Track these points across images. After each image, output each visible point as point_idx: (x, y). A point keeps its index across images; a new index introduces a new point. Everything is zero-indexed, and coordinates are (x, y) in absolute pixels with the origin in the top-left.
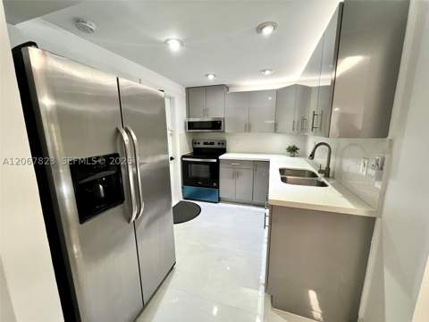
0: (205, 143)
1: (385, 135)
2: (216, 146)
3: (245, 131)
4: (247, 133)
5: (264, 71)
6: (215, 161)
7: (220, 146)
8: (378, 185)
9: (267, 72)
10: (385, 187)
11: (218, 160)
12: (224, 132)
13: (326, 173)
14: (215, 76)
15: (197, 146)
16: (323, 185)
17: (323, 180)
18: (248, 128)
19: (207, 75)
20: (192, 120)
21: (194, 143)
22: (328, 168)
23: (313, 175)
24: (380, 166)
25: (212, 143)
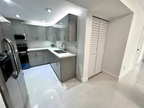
1: (76, 41)
3: (36, 40)
5: (42, 20)
6: (26, 52)
9: (43, 21)
10: (77, 50)
12: (26, 40)
13: (65, 50)
16: (65, 52)
17: (65, 51)
18: (37, 39)
19: (16, 15)
22: (65, 49)
23: (62, 51)
24: (76, 46)
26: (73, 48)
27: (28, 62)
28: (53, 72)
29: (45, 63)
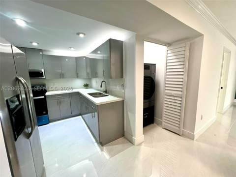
1: (123, 77)
3: (60, 78)
4: (61, 79)
5: (71, 48)
6: (43, 97)
8: (123, 91)
10: (125, 91)
11: (45, 96)
12: (45, 78)
13: (106, 92)
14: (38, 44)
16: (106, 96)
17: (106, 94)
18: (62, 76)
19: (32, 42)
22: (106, 90)
23: (101, 94)
24: (123, 85)
26: (117, 88)
27: (47, 113)
28: (87, 128)
29: (73, 114)
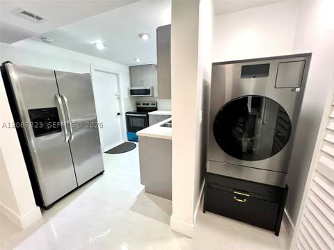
0: (144, 104)
2: (150, 106)
6: (146, 115)
7: (153, 106)
11: (148, 115)
12: (153, 96)
14: (141, 60)
15: (139, 106)
19: (135, 59)
20: (133, 88)
21: (137, 104)
25: (148, 104)
